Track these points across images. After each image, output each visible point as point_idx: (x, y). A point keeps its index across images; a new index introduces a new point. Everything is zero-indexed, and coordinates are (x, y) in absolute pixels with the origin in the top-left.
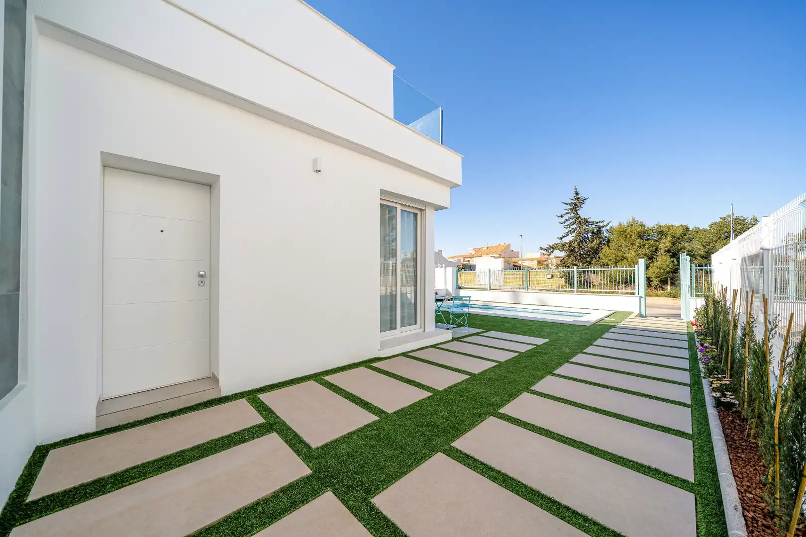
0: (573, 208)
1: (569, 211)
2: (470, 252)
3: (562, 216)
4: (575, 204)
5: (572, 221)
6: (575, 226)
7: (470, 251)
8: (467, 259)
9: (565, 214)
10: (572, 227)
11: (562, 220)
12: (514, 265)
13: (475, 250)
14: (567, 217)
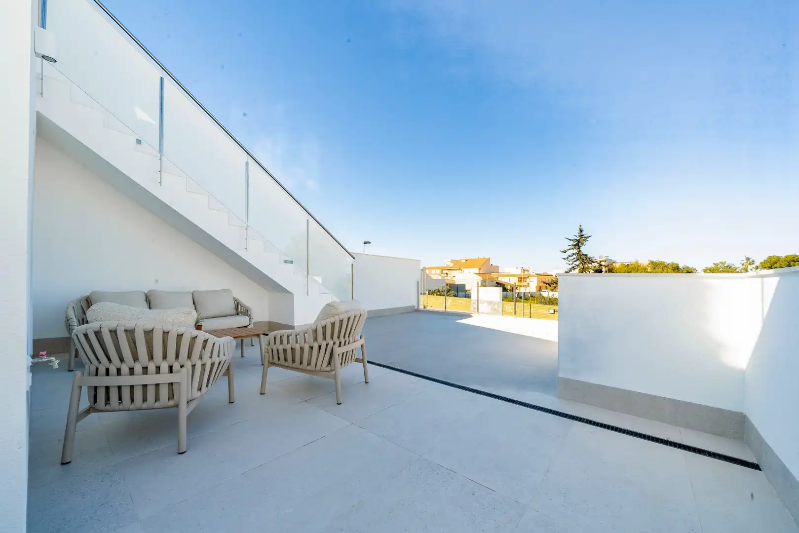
0: (576, 244)
1: (572, 247)
2: (449, 263)
3: (565, 252)
4: (579, 241)
5: (575, 256)
6: (578, 263)
7: (447, 262)
8: (444, 272)
9: (568, 250)
10: (575, 263)
11: (565, 255)
12: (497, 282)
13: (453, 261)
14: (570, 252)
